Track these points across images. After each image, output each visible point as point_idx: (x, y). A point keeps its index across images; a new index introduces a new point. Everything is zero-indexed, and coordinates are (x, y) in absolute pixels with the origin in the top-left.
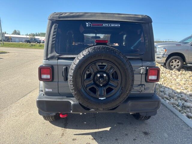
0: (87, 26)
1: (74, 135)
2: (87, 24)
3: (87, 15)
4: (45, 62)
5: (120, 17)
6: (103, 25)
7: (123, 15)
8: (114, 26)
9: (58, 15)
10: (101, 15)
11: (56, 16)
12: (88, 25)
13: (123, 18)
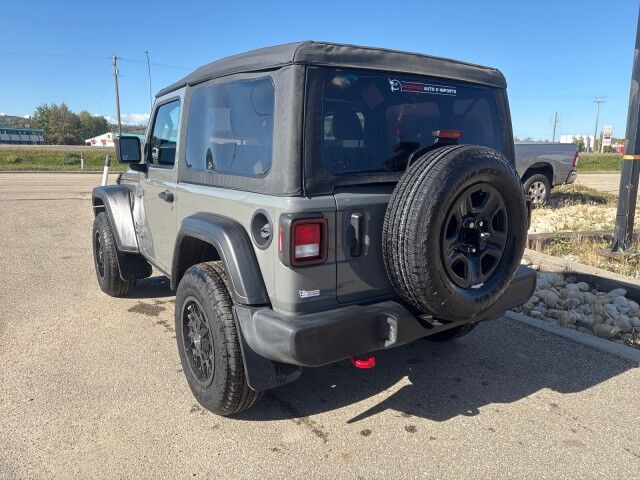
0: (393, 89)
1: (349, 422)
2: (392, 83)
3: (388, 55)
4: (296, 202)
5: (453, 69)
6: (425, 89)
7: (459, 65)
8: (446, 93)
9: (322, 51)
10: (418, 59)
11: (318, 52)
12: (395, 87)
13: (460, 72)
